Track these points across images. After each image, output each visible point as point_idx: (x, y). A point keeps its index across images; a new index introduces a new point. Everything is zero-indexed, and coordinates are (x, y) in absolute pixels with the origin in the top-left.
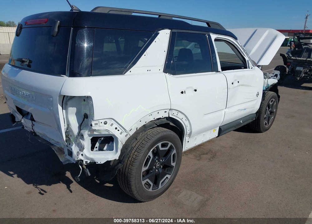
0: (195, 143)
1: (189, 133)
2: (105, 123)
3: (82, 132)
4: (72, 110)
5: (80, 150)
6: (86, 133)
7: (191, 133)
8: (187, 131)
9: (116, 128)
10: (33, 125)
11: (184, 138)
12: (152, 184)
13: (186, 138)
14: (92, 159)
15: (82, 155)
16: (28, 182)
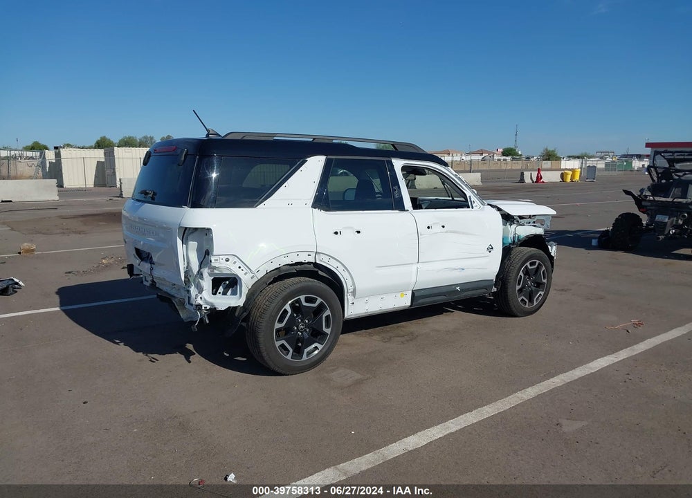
0: (367, 308)
1: (352, 290)
2: (227, 260)
3: (201, 270)
4: (193, 245)
5: (199, 293)
6: (206, 272)
7: (355, 290)
8: (348, 285)
9: (240, 267)
10: (152, 269)
11: (346, 297)
12: (291, 350)
13: (348, 298)
14: (212, 304)
15: (201, 298)
16: (137, 350)
